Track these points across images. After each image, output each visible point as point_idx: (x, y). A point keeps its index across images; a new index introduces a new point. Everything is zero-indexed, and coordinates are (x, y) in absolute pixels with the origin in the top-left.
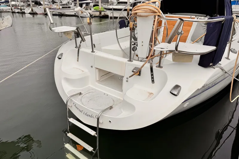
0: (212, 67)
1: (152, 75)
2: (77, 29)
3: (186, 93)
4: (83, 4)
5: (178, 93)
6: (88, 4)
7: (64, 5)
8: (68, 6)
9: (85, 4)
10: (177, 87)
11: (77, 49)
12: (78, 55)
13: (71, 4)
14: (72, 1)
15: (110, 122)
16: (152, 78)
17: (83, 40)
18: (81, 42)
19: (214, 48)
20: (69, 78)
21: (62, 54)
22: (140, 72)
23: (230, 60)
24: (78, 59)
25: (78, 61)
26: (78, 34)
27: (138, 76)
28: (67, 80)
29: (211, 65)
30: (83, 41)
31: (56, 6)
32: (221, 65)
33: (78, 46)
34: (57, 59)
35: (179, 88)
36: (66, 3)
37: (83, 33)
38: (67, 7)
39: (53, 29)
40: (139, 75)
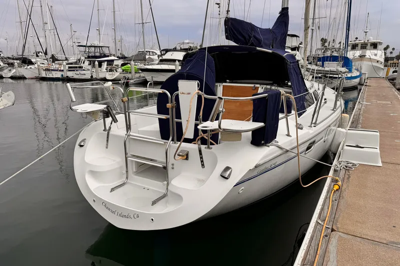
0: (266, 146)
1: (201, 158)
2: (107, 108)
3: (237, 176)
4: (102, 62)
5: (229, 175)
6: (110, 62)
7: (71, 64)
8: (78, 66)
9: (106, 63)
10: (227, 168)
11: (107, 132)
12: (107, 141)
13: (84, 63)
14: (86, 58)
15: (152, 220)
16: (202, 161)
17: (115, 120)
18: (111, 124)
19: (261, 124)
20: (95, 170)
21: (84, 140)
22: (187, 155)
23: (291, 136)
24: (107, 145)
25: (107, 148)
26: (107, 114)
27: (186, 161)
28: (93, 173)
29: (263, 144)
30: (115, 122)
31: (57, 66)
32: (278, 142)
33: (107, 128)
34: (77, 146)
35: (230, 170)
36: (75, 61)
37: (114, 112)
38: (76, 67)
39: (73, 108)
40: (187, 159)
